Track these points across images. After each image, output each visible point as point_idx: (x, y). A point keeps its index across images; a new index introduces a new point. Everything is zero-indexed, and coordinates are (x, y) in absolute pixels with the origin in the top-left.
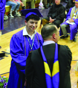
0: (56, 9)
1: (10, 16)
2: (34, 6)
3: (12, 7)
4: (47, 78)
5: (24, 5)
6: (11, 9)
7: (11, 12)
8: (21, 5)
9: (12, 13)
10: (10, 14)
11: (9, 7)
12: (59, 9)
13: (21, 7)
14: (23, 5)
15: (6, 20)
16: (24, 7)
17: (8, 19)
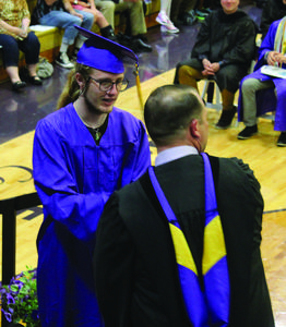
0: (226, 29)
1: (61, 61)
2: (141, 22)
3: (67, 31)
4: (183, 282)
5: (108, 20)
6: (64, 40)
7: (63, 49)
8: (98, 23)
9: (68, 53)
10: (60, 54)
11: (54, 32)
12: (238, 28)
13: (98, 30)
14: (105, 24)
15: (48, 78)
16: (110, 27)
17: (53, 74)
